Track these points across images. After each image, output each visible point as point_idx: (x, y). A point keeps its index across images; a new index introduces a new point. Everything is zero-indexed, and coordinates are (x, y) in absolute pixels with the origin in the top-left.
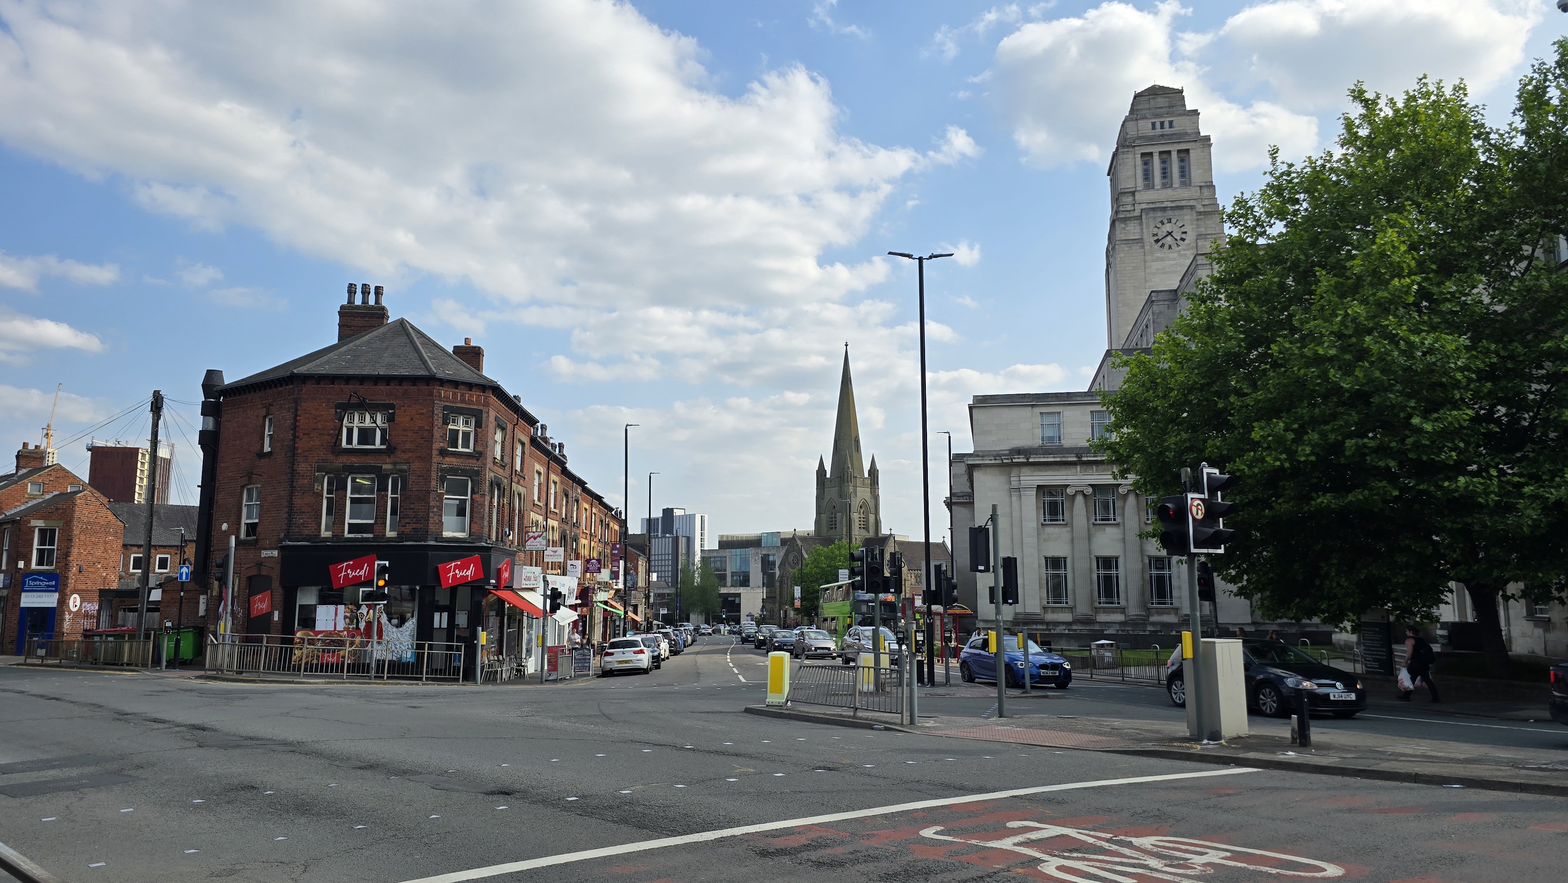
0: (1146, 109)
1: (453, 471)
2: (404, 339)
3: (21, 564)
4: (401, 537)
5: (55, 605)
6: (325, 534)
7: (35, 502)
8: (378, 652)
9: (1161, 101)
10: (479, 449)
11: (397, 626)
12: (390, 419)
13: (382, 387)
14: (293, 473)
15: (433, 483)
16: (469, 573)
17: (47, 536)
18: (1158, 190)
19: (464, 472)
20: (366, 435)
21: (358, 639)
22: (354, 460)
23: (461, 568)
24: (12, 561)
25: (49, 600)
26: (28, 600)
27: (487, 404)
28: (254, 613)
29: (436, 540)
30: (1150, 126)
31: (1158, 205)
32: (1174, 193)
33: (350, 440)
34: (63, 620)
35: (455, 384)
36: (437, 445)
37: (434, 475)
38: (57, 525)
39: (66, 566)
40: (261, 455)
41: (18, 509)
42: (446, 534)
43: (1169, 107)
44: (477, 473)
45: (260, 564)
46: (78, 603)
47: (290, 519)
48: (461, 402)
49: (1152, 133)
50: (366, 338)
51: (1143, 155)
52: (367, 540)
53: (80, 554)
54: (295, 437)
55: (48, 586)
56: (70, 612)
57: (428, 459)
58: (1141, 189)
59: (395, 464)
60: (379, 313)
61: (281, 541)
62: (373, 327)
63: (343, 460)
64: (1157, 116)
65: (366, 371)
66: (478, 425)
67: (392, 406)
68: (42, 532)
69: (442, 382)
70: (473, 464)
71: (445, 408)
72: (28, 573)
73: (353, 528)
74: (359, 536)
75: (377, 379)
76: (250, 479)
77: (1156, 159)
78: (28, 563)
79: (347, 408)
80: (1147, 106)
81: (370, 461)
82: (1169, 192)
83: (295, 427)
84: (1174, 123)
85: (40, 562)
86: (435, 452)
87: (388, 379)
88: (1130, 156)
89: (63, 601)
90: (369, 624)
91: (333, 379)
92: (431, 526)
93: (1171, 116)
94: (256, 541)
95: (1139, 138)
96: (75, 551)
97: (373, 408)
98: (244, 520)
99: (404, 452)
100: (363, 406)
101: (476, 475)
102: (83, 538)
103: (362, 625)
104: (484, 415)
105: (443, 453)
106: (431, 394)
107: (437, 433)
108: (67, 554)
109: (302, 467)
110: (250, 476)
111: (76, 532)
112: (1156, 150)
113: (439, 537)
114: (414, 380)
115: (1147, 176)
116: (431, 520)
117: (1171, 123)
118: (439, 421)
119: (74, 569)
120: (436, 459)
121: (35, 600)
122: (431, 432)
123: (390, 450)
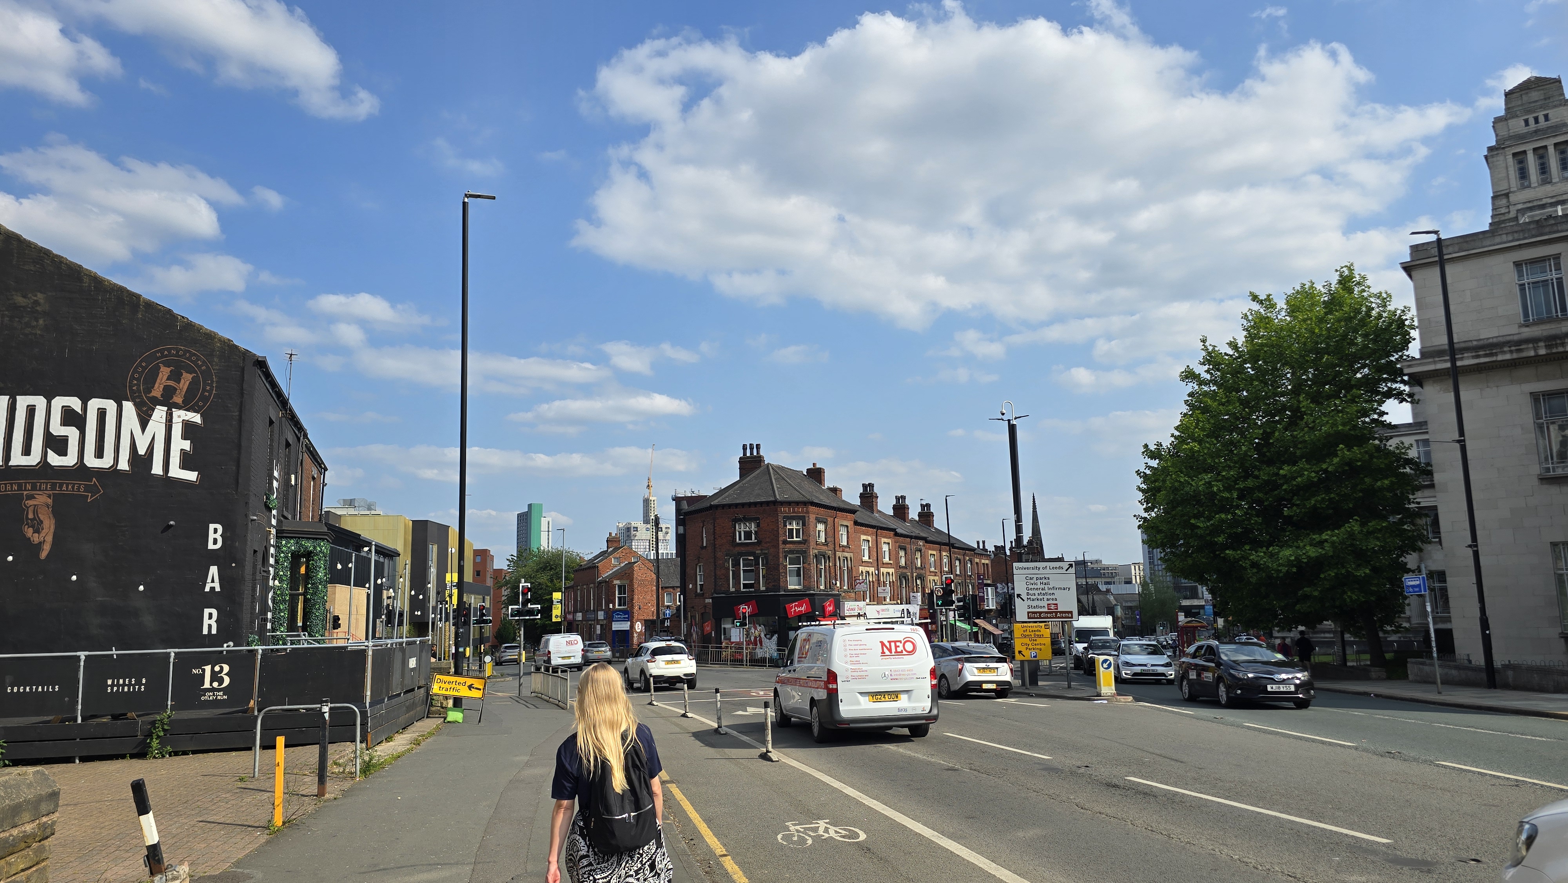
0: (1519, 106)
1: (791, 552)
2: (767, 477)
3: (611, 606)
4: (767, 590)
5: (628, 629)
6: (732, 589)
7: (616, 569)
8: (760, 653)
9: (1535, 95)
10: (805, 538)
11: (769, 639)
12: (758, 525)
13: (753, 509)
14: (715, 558)
15: (781, 560)
16: (803, 609)
17: (622, 589)
18: (1535, 188)
19: (798, 552)
20: (748, 535)
21: (751, 646)
22: (743, 549)
23: (798, 606)
24: (607, 605)
25: (625, 626)
26: (616, 626)
27: (807, 512)
28: (705, 633)
29: (785, 591)
30: (1523, 123)
31: (1535, 203)
32: (1554, 188)
33: (740, 539)
34: (633, 637)
35: (789, 503)
36: (781, 539)
37: (781, 555)
38: (626, 582)
39: (632, 606)
40: (703, 548)
41: (609, 573)
42: (791, 587)
43: (1545, 99)
44: (805, 552)
45: (705, 607)
46: (640, 627)
47: (715, 582)
48: (793, 513)
49: (1525, 130)
50: (748, 478)
51: (1515, 155)
52: (751, 592)
53: (639, 598)
54: (715, 538)
55: (625, 618)
56: (636, 632)
57: (777, 547)
58: (1515, 189)
59: (761, 550)
60: (759, 460)
61: (713, 594)
62: (756, 468)
63: (737, 549)
64: (1529, 112)
65: (746, 500)
66: (804, 524)
67: (758, 519)
68: (620, 587)
69: (782, 503)
70: (803, 547)
71: (784, 517)
72: (615, 611)
73: (745, 586)
74: (748, 590)
75: (750, 504)
76: (699, 561)
77: (1531, 158)
78: (614, 605)
79: (737, 520)
80: (1519, 103)
81: (749, 549)
82: (1548, 188)
83: (714, 533)
84: (1550, 116)
85: (620, 605)
86: (781, 542)
87: (755, 504)
88: (1501, 158)
89: (632, 626)
90: (756, 638)
91: (730, 506)
92: (781, 584)
93: (1545, 109)
94: (703, 594)
95: (1511, 138)
96: (636, 597)
97: (750, 520)
98: (699, 583)
99: (766, 543)
100: (745, 519)
101: (805, 553)
102: (639, 589)
103: (753, 638)
104: (807, 519)
105: (785, 542)
106: (776, 510)
107: (781, 532)
108: (632, 599)
109: (719, 554)
110: (699, 559)
111: (636, 586)
112: (1529, 147)
113: (786, 590)
114: (768, 503)
115: (1523, 174)
116: (781, 580)
117: (1546, 117)
118: (781, 525)
119: (636, 608)
120: (781, 546)
121: (619, 626)
122: (778, 531)
123: (759, 543)
